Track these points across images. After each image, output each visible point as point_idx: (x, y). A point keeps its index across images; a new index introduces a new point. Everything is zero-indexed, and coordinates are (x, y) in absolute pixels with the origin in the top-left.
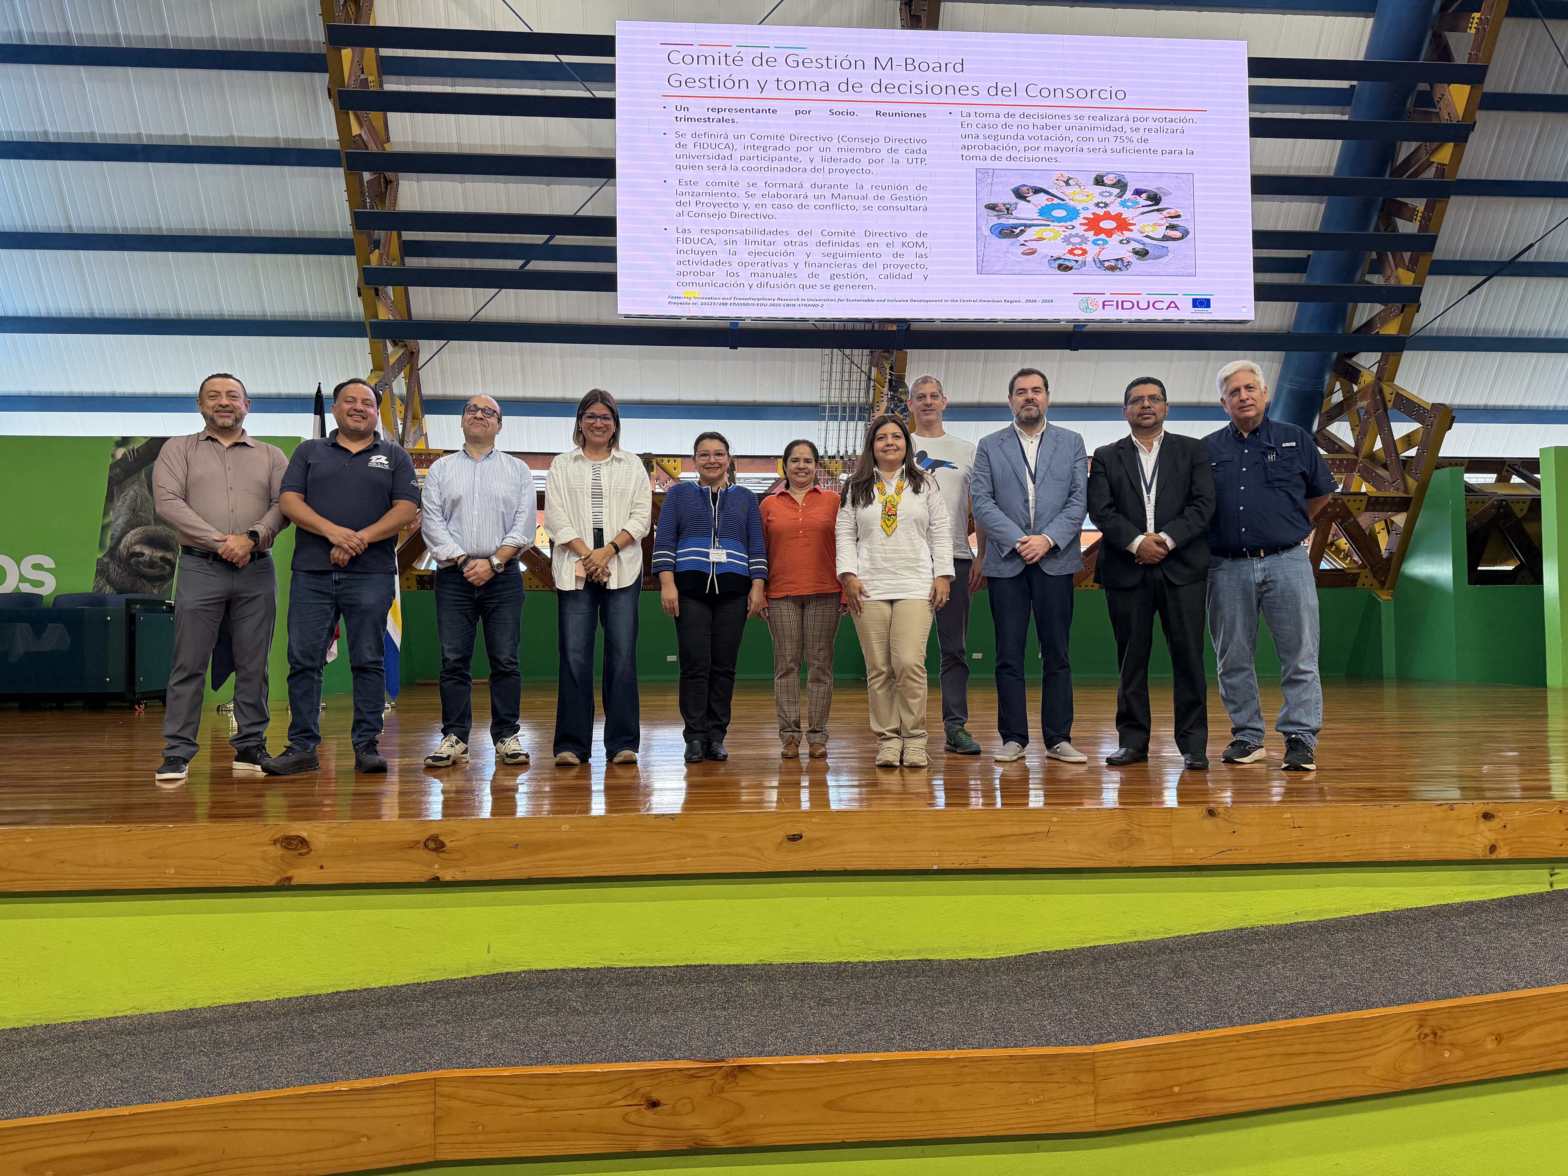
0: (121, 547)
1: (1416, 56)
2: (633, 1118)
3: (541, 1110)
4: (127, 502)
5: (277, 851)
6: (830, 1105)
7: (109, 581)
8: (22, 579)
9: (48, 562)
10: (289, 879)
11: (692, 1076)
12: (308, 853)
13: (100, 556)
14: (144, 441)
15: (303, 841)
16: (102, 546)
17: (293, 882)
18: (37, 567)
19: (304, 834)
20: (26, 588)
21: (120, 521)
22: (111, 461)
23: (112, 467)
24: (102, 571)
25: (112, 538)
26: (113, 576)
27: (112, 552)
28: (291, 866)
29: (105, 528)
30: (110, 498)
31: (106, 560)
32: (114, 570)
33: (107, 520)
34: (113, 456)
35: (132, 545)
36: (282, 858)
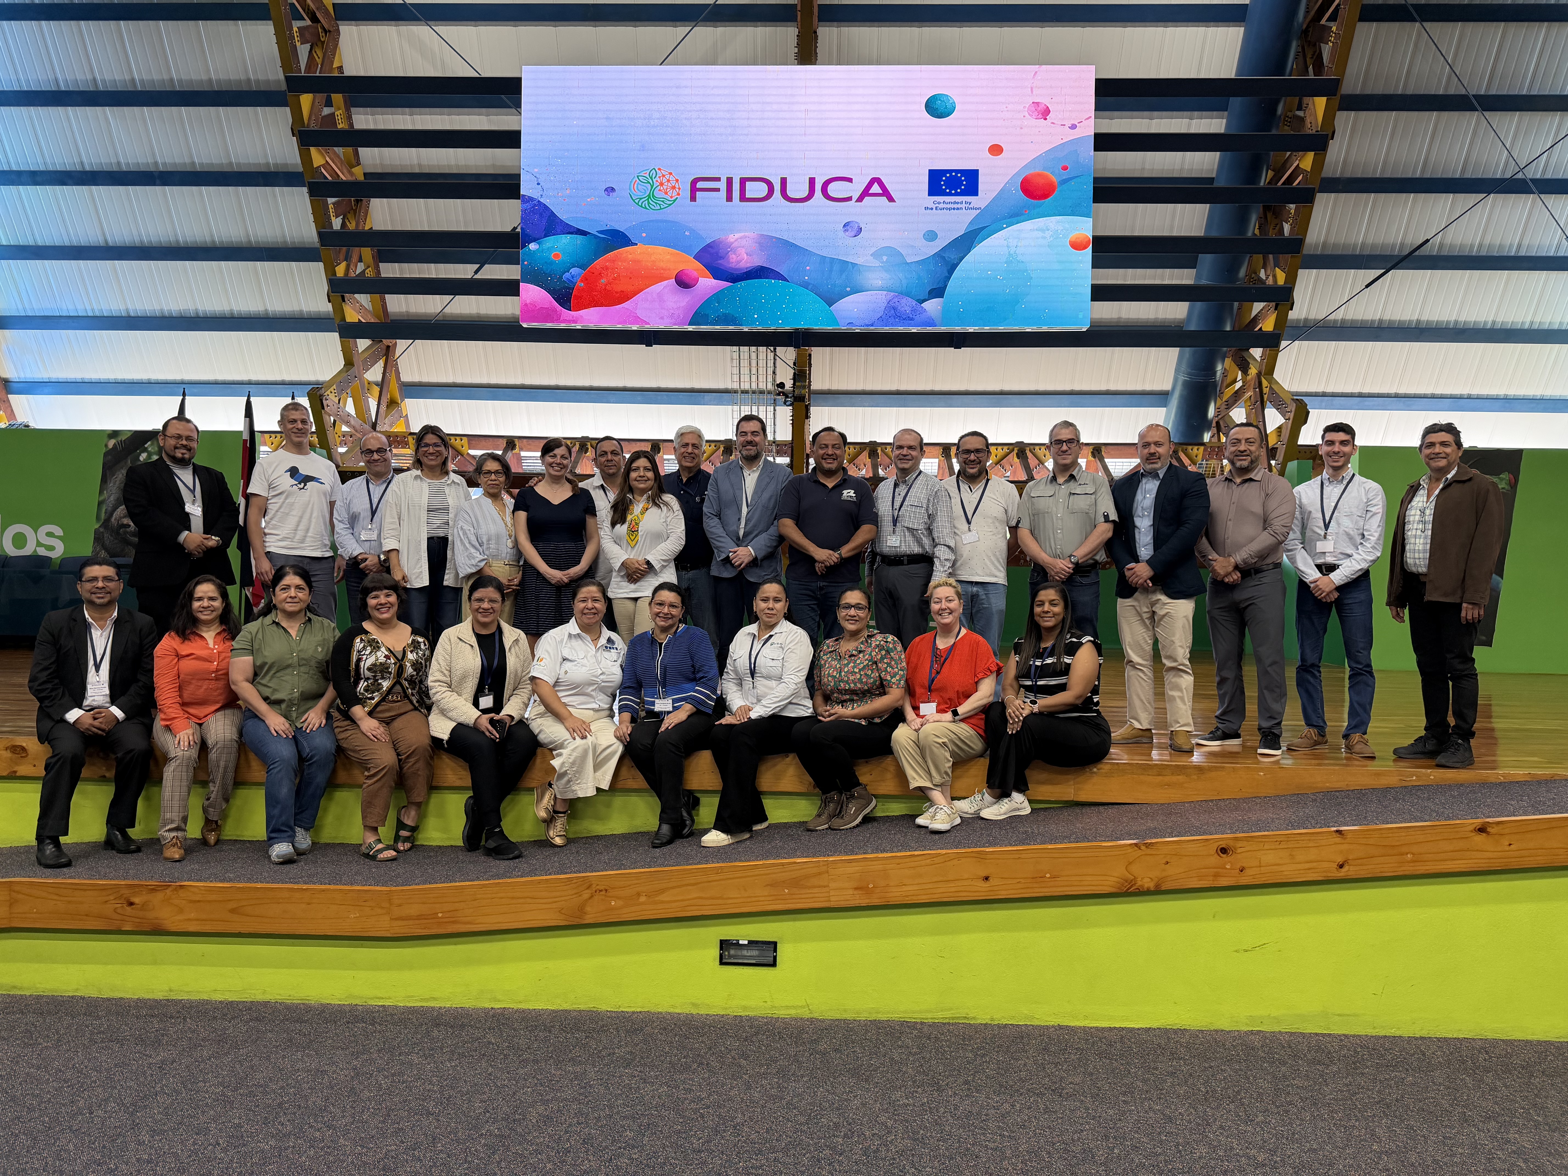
0: (113, 519)
1: (1280, 70)
2: (119, 911)
3: (69, 902)
4: (117, 483)
5: (8, 754)
6: (233, 911)
7: (104, 547)
8: (39, 544)
9: (59, 531)
10: (15, 772)
11: (153, 889)
12: (26, 756)
13: (97, 526)
14: (129, 434)
15: (23, 749)
16: (98, 518)
17: (18, 774)
18: (50, 534)
19: (24, 745)
20: (42, 552)
21: (112, 498)
22: (104, 450)
23: (105, 455)
24: (98, 538)
25: (106, 513)
26: (107, 542)
27: (106, 524)
28: (17, 764)
29: (100, 504)
30: (104, 480)
31: (102, 530)
32: (108, 538)
33: (102, 498)
34: (106, 446)
35: (121, 518)
36: (11, 759)
